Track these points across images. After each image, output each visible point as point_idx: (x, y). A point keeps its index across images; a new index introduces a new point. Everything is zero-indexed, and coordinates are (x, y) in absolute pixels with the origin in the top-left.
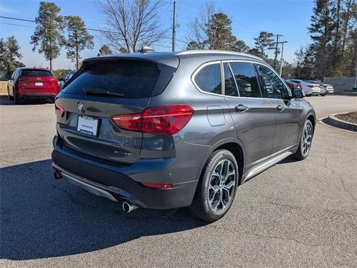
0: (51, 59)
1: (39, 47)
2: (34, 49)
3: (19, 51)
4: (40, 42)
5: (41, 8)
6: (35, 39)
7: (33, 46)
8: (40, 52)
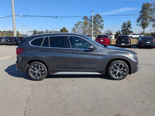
0: (144, 28)
1: (140, 24)
2: (137, 25)
3: (131, 26)
4: (140, 21)
5: (143, 6)
6: (138, 20)
7: (137, 23)
8: (140, 25)
